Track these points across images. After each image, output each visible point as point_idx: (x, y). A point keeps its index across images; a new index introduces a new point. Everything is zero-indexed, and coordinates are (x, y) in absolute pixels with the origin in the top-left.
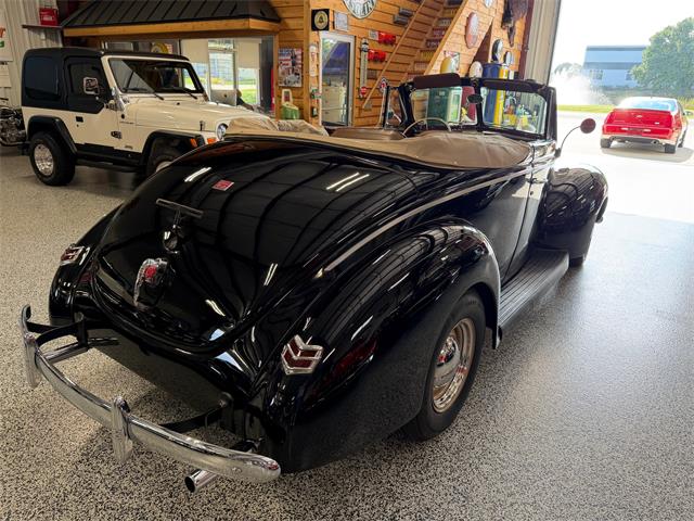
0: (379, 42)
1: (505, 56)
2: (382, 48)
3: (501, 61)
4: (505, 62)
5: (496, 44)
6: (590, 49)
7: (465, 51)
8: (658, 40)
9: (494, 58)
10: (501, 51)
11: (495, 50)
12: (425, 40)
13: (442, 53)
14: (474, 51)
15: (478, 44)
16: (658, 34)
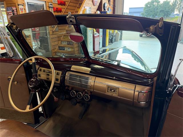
0: (59, 4)
1: (108, 9)
2: (60, 7)
3: (107, 10)
4: (108, 10)
5: (104, 4)
6: (130, 8)
7: (93, 7)
8: (146, 5)
9: (104, 9)
10: (106, 7)
11: (104, 7)
12: (79, 4)
13: (83, 7)
14: (96, 7)
15: (98, 4)
16: (146, 4)
